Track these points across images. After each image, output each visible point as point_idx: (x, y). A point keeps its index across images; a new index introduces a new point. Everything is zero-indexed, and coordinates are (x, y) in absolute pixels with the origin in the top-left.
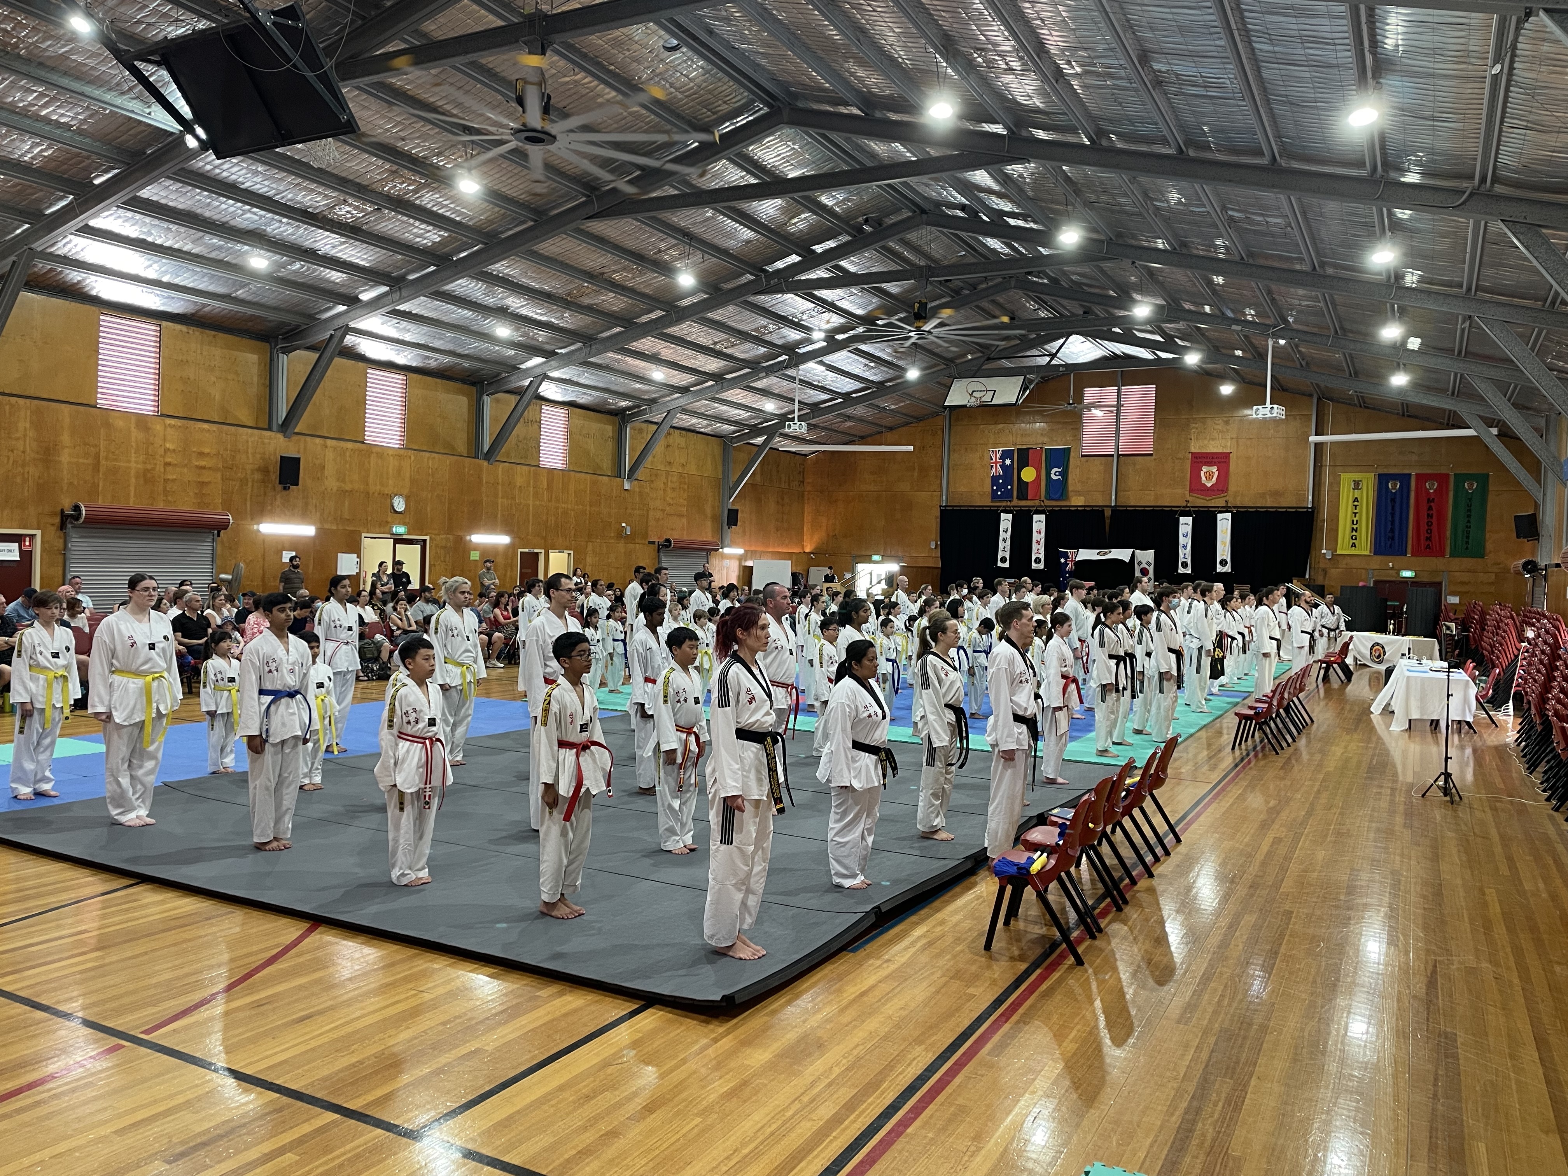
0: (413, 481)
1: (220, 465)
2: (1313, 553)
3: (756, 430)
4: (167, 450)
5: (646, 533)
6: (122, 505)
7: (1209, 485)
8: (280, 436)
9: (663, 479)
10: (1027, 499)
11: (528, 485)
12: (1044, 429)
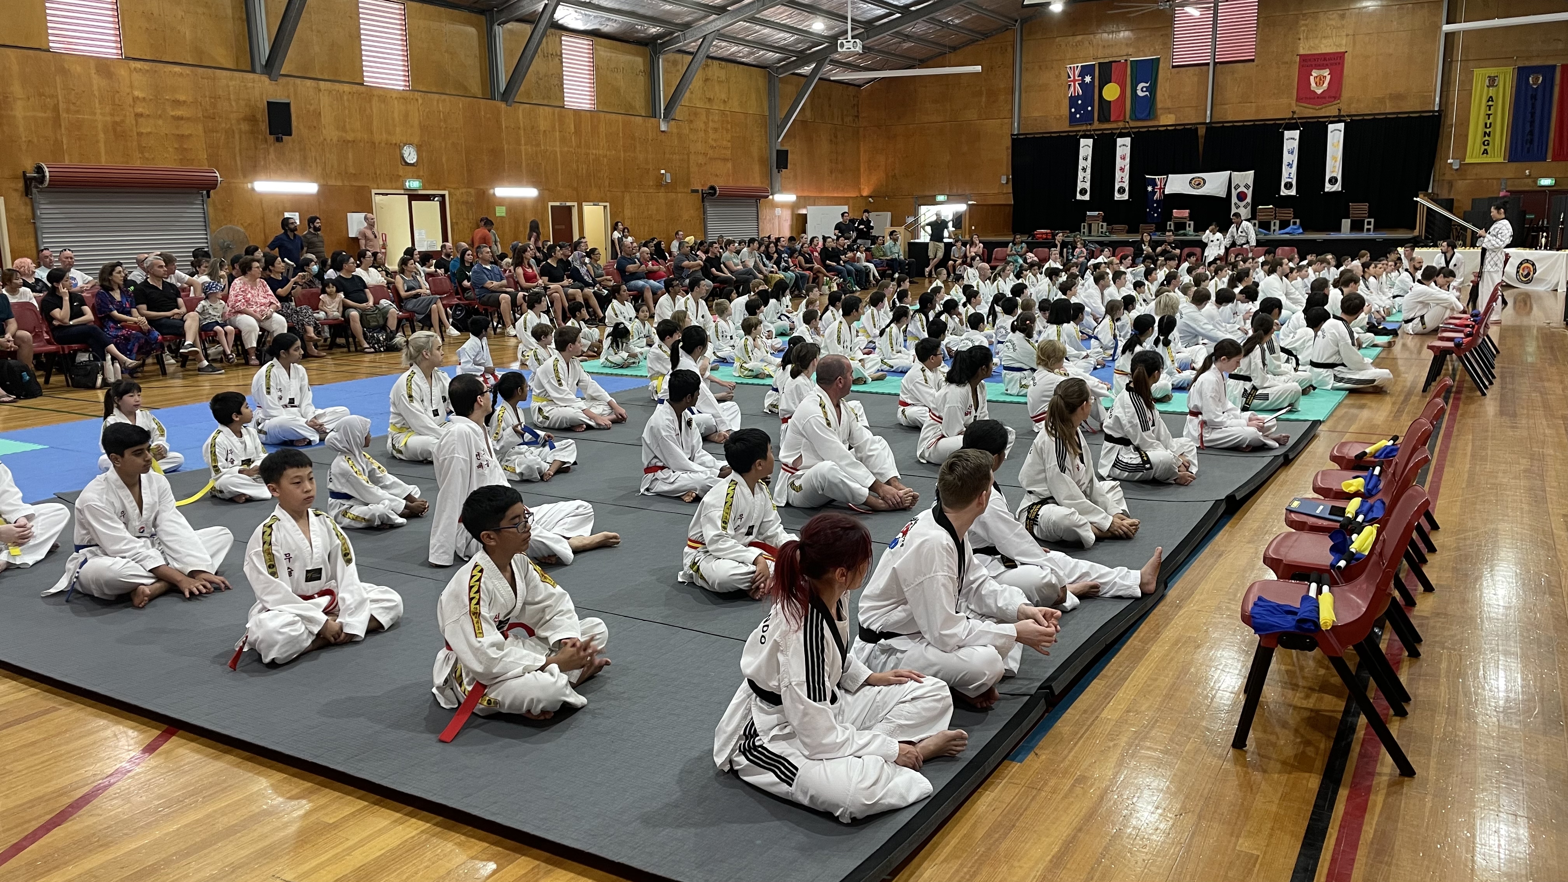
0: (424, 128)
1: (200, 115)
2: (1437, 166)
3: (803, 58)
4: (136, 99)
5: (688, 180)
6: (93, 164)
7: (1319, 91)
8: (265, 79)
9: (704, 118)
10: (1108, 120)
11: (553, 127)
12: (1129, 38)
